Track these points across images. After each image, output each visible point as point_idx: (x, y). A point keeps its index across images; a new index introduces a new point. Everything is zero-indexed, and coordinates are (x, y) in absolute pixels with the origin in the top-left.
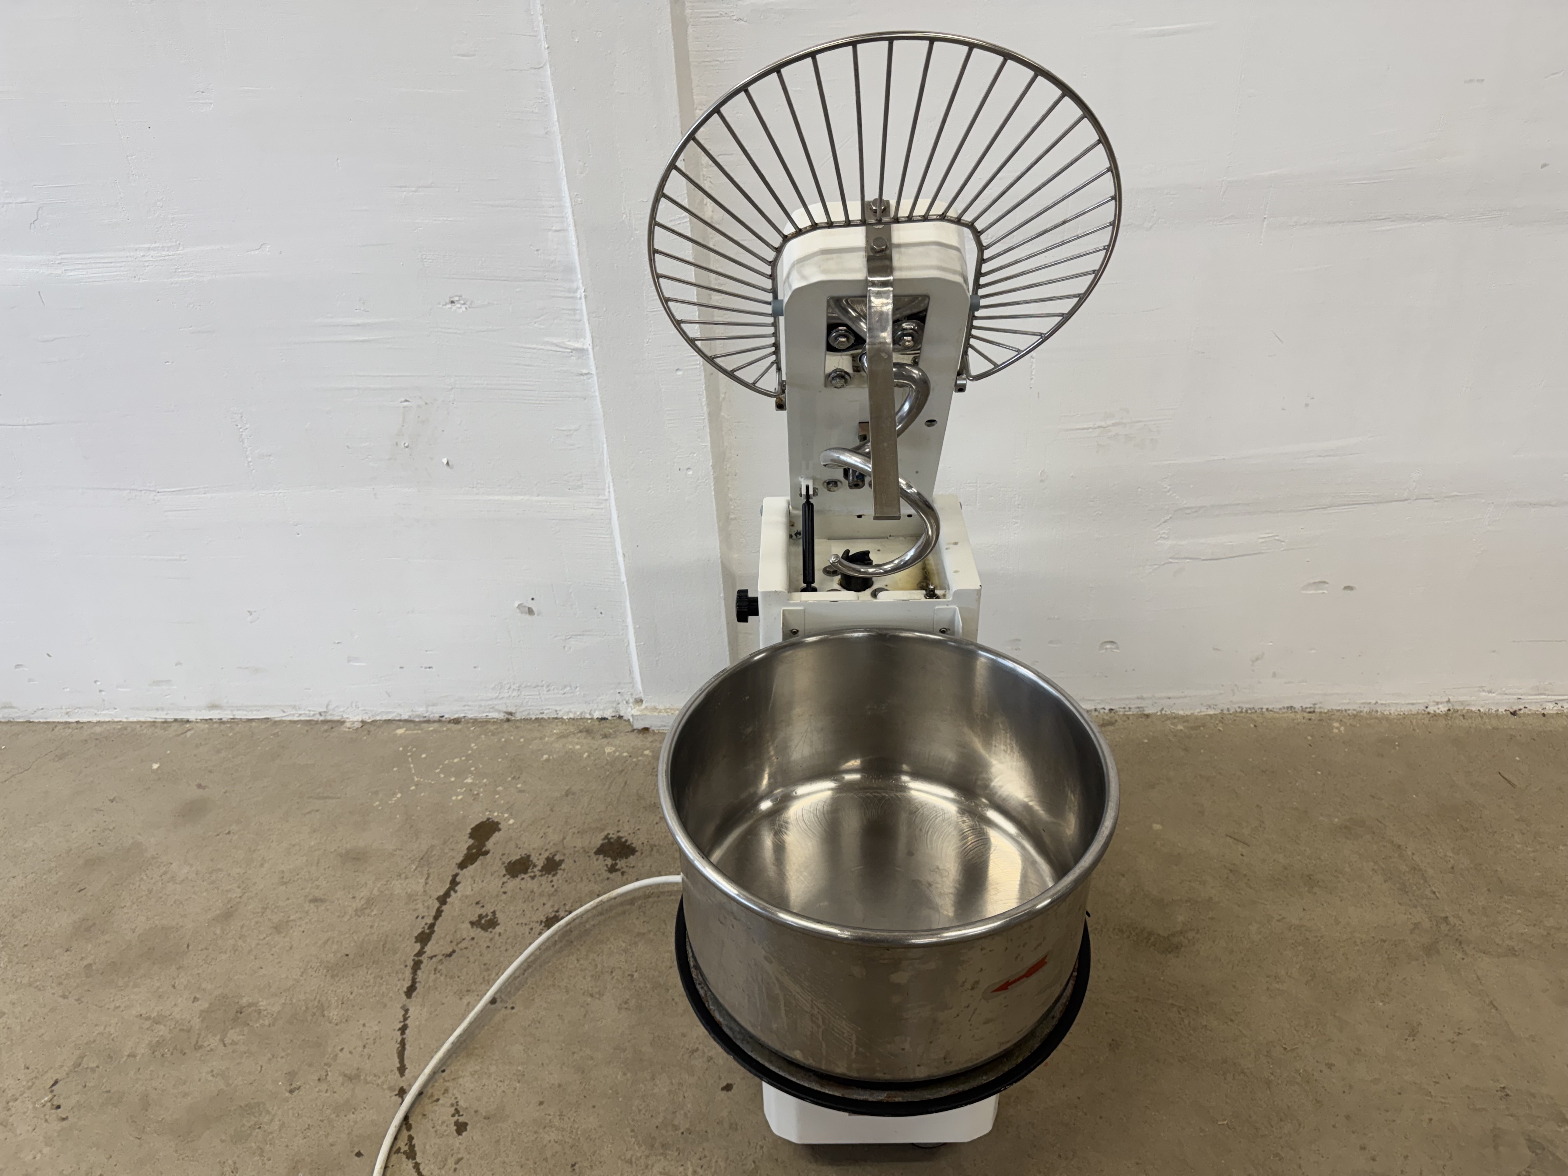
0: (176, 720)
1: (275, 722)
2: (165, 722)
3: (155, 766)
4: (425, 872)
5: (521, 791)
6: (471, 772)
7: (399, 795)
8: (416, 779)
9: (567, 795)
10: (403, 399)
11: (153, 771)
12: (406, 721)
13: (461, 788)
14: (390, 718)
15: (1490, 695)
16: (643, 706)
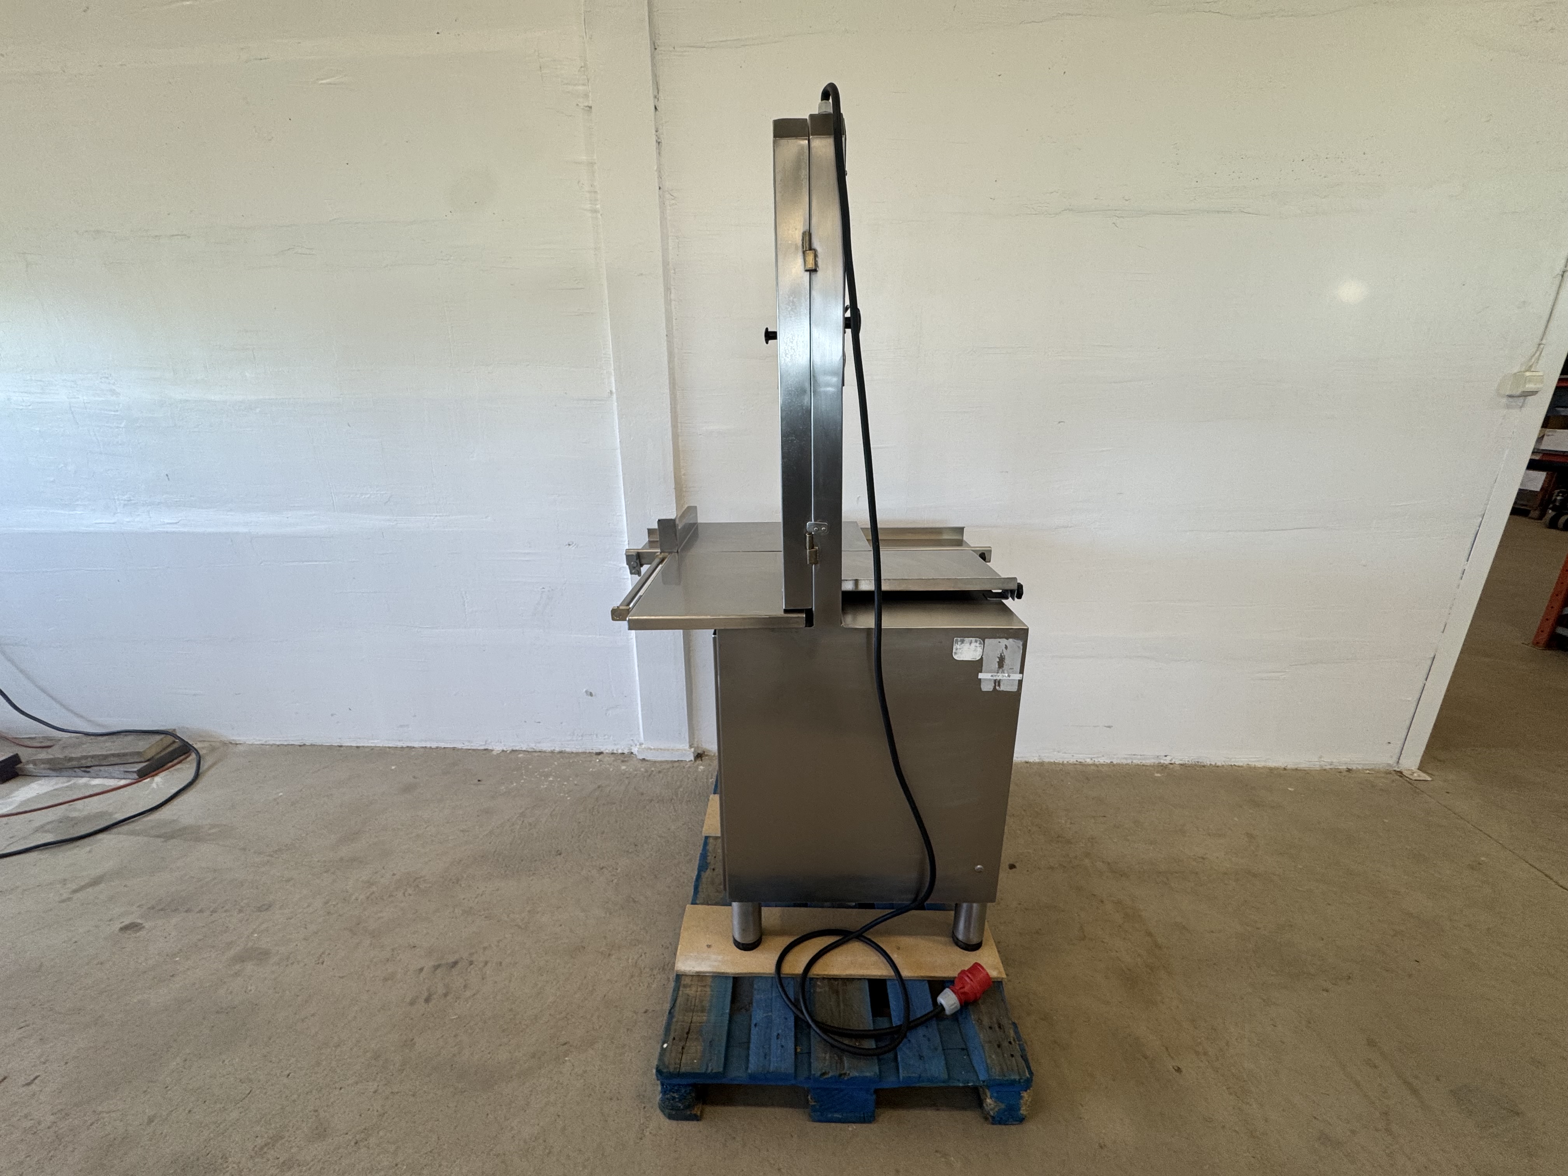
0: (408, 747)
1: (459, 749)
2: (402, 748)
3: (393, 768)
4: (522, 819)
5: (576, 785)
6: (553, 775)
7: (515, 784)
8: (524, 777)
9: (599, 787)
10: (541, 587)
11: (392, 770)
12: (524, 751)
13: (546, 782)
14: (517, 748)
15: (1059, 754)
16: (643, 746)
